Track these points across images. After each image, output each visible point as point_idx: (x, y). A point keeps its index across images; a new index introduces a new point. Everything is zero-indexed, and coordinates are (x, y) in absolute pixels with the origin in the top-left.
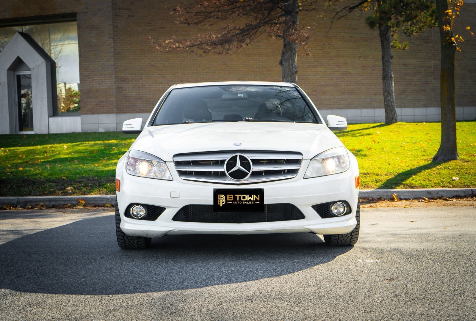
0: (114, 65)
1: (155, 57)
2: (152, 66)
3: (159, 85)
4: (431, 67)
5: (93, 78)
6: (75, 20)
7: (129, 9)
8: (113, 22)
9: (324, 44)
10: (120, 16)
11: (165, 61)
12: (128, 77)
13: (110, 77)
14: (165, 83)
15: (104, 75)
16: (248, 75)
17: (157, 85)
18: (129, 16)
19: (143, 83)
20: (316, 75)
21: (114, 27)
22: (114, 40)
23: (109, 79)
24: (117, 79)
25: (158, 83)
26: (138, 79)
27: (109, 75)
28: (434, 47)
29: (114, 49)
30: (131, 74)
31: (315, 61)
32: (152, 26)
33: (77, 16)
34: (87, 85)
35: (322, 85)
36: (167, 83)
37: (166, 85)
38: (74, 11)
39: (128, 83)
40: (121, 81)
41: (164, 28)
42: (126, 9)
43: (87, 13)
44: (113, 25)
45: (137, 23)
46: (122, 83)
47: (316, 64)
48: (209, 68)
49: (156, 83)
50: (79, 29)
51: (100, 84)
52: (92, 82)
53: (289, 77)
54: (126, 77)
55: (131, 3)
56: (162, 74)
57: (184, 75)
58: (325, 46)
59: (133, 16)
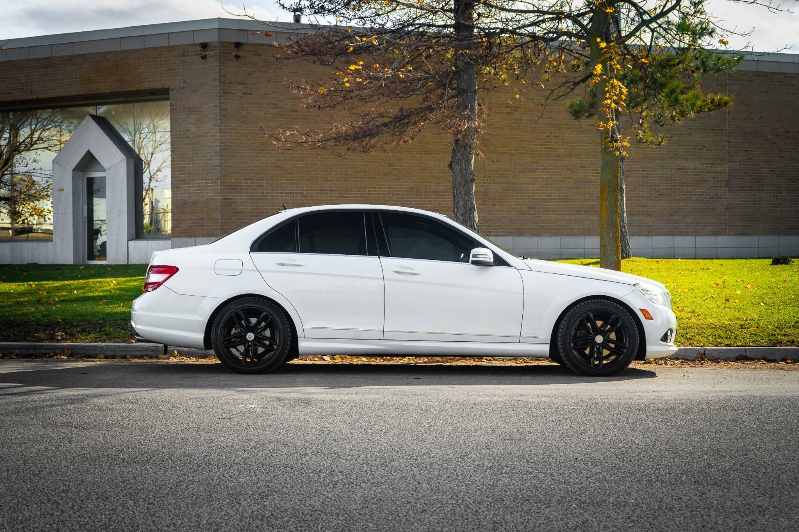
0: (221, 166)
1: (283, 153)
2: (277, 167)
3: (288, 196)
4: (725, 173)
5: (190, 183)
6: (168, 99)
7: (246, 84)
8: (220, 103)
9: (548, 136)
10: (230, 93)
11: (298, 161)
12: (240, 183)
13: (213, 183)
14: (296, 193)
15: (206, 179)
16: (426, 182)
17: (284, 196)
18: (244, 94)
19: (263, 193)
20: (534, 184)
21: (221, 110)
22: (220, 129)
23: (212, 186)
24: (224, 186)
25: (286, 193)
26: (255, 186)
27: (212, 179)
28: (728, 142)
29: (221, 143)
30: (245, 179)
31: (533, 162)
32: (279, 108)
33: (171, 92)
34: (181, 194)
35: (543, 199)
36: (300, 193)
37: (298, 196)
38: (166, 86)
39: (241, 192)
40: (229, 189)
41: (297, 111)
42: (239, 84)
43: (184, 88)
44: (220, 106)
45: (257, 104)
46: (231, 192)
47: (535, 167)
48: (366, 171)
49: (282, 193)
50: (172, 111)
51: (200, 193)
52: (189, 190)
53: (462, 187)
54: (237, 183)
55: (249, 74)
56: (293, 180)
57: (326, 181)
58: (550, 139)
59: (251, 94)
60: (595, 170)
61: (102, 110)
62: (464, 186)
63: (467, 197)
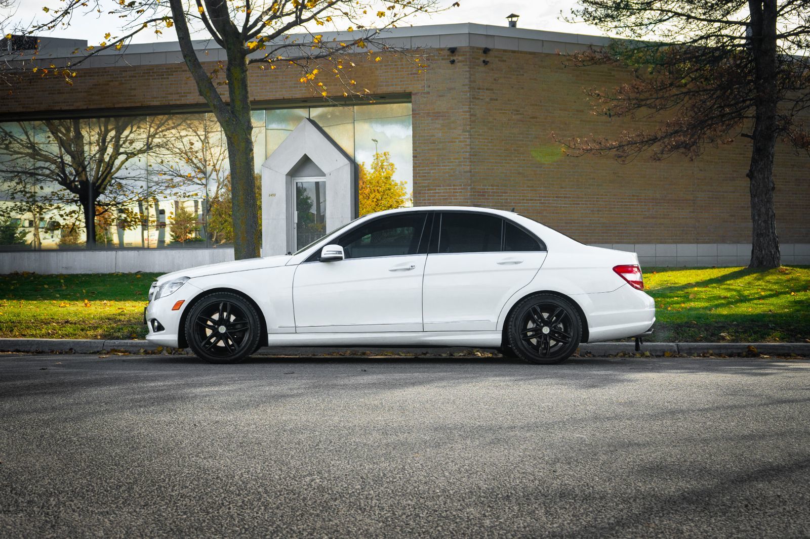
0: (471, 172)
1: (524, 160)
2: (519, 173)
3: (529, 203)
5: (436, 189)
6: (410, 102)
7: (492, 90)
8: (470, 108)
9: (745, 146)
10: (478, 99)
11: (537, 167)
12: (487, 189)
13: (462, 189)
14: (535, 200)
15: (454, 186)
17: (525, 203)
18: (491, 99)
19: (507, 199)
20: (734, 192)
21: (471, 115)
22: (471, 135)
23: (461, 192)
24: (474, 192)
25: (527, 200)
26: (501, 193)
27: (461, 185)
29: (471, 148)
30: (492, 186)
31: (733, 171)
32: (521, 114)
33: (413, 97)
34: (425, 200)
35: (742, 207)
36: (539, 200)
37: (537, 203)
38: (408, 91)
39: (488, 199)
40: (478, 195)
41: (536, 118)
42: (487, 89)
43: (428, 93)
44: (470, 112)
45: (502, 110)
46: (480, 199)
47: (735, 175)
48: (594, 179)
49: (523, 200)
50: (415, 114)
51: (446, 199)
52: (434, 196)
53: (764, 195)
54: (485, 189)
55: (495, 80)
56: (533, 186)
57: (562, 188)
58: (747, 148)
59: (497, 100)
60: (784, 179)
61: (315, 112)
62: (766, 194)
63: (768, 205)
